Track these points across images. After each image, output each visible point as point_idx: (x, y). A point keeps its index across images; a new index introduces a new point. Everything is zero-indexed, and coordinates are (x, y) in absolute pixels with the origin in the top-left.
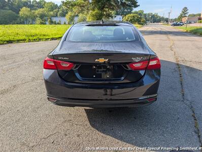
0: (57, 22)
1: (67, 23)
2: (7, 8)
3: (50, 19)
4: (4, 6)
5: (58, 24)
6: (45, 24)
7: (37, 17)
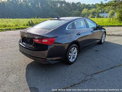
0: (101, 16)
1: (108, 17)
2: (78, 9)
3: (98, 14)
4: (76, 9)
5: (102, 17)
6: (94, 18)
7: (91, 13)
